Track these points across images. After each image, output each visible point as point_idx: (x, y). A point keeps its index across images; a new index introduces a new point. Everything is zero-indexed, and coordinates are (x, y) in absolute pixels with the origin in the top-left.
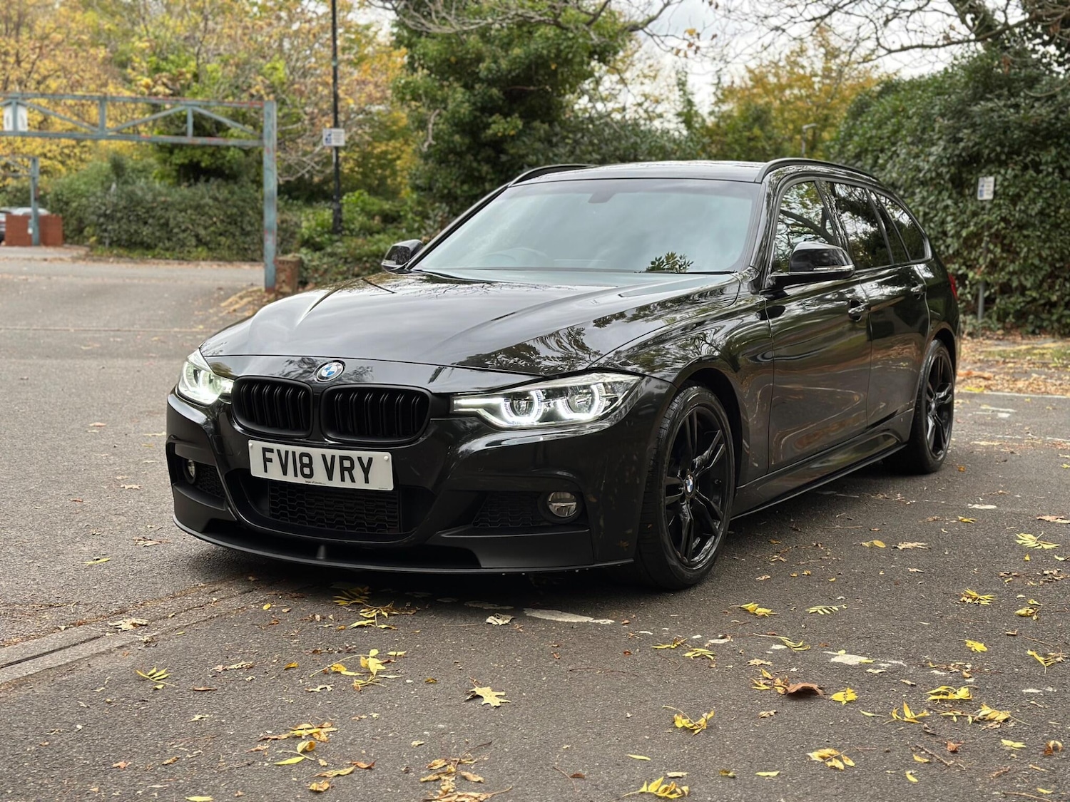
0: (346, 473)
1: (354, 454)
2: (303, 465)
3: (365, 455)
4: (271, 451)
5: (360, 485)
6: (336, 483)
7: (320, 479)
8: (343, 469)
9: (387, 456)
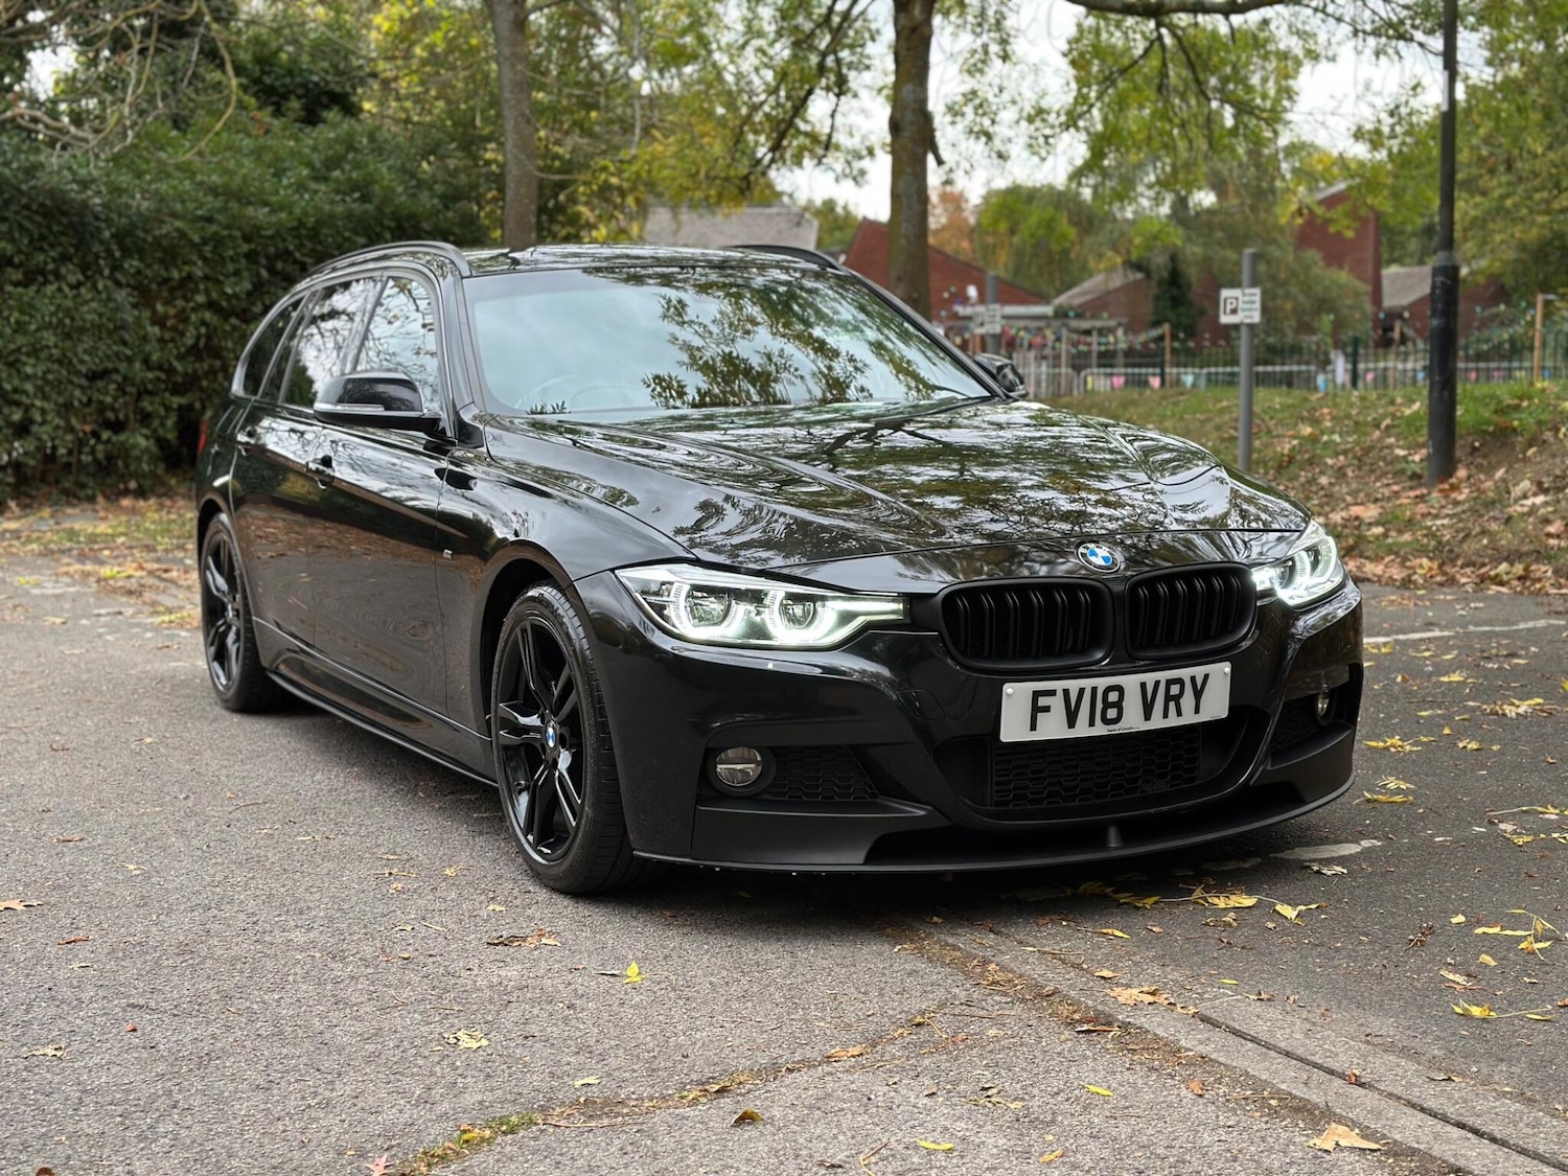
0: (1172, 705)
1: (1184, 673)
2: (1107, 705)
3: (1198, 671)
4: (1052, 693)
5: (1189, 718)
6: (1157, 722)
7: (1133, 720)
8: (1168, 698)
9: (1226, 668)
